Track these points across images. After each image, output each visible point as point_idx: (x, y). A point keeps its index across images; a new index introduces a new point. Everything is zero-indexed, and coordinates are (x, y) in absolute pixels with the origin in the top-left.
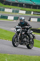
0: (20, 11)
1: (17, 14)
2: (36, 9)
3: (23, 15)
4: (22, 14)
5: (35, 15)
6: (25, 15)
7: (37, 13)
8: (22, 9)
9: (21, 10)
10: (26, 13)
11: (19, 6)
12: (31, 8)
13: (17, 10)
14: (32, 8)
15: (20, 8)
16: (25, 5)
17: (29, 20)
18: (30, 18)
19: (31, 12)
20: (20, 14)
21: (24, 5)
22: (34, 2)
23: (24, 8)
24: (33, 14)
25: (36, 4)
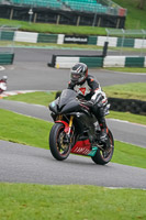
0: (18, 33)
1: (9, 45)
2: (75, 24)
3: (30, 47)
4: (26, 44)
5: (69, 47)
6: (35, 47)
7: (79, 40)
8: (25, 27)
9: (23, 30)
10: (40, 40)
11: (14, 18)
12: (55, 22)
13: (8, 30)
14: (60, 23)
15: (17, 24)
16: (34, 12)
17: (49, 65)
18: (54, 57)
19: (57, 37)
20: (17, 42)
21: (31, 12)
22: (67, 3)
23: (30, 25)
24: (65, 42)
25: (74, 9)
